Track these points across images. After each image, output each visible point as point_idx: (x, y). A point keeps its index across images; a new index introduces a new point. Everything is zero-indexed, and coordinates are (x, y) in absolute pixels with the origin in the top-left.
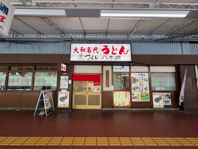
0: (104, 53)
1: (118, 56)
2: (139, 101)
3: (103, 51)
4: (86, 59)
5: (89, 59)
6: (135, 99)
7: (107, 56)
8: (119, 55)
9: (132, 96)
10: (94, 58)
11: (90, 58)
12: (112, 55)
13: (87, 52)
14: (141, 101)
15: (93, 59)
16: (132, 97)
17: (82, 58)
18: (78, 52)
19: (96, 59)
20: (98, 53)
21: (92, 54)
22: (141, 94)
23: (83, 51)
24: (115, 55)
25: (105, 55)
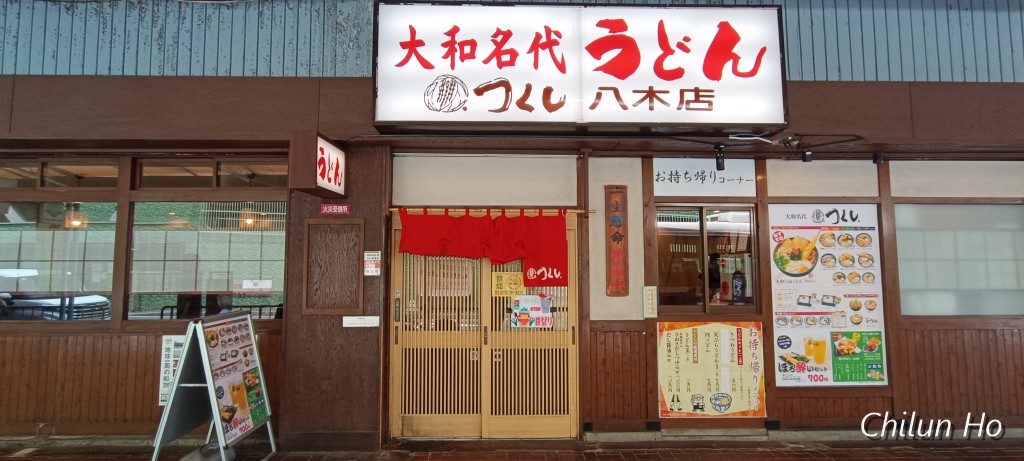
0: (606, 69)
1: (697, 91)
2: (819, 384)
3: (597, 56)
4: (481, 109)
5: (504, 109)
6: (796, 374)
7: (626, 86)
8: (705, 83)
9: (778, 351)
10: (536, 99)
11: (513, 106)
12: (659, 84)
13: (486, 62)
14: (831, 383)
15: (530, 109)
16: (778, 361)
17: (455, 104)
18: (427, 65)
19: (551, 108)
20: (562, 67)
21: (520, 74)
22: (834, 336)
23: (463, 57)
24: (674, 86)
25: (611, 80)
